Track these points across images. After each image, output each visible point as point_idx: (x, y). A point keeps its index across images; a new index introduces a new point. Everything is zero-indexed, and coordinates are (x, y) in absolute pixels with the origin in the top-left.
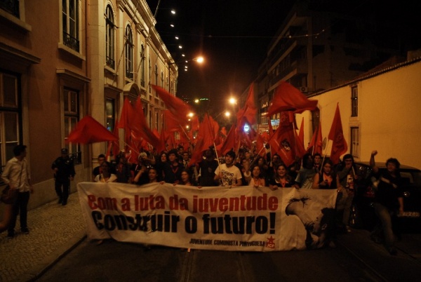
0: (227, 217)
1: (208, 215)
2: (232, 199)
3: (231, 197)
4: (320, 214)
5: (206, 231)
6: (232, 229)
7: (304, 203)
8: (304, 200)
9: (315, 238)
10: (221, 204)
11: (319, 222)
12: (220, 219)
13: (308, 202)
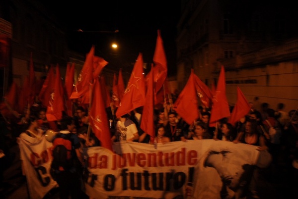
0: (146, 174)
1: (127, 170)
2: (149, 155)
3: (149, 152)
4: (240, 170)
5: (125, 188)
6: (151, 186)
7: (224, 156)
8: (224, 153)
9: (231, 193)
10: (139, 159)
11: (237, 178)
12: (139, 175)
13: (228, 155)
